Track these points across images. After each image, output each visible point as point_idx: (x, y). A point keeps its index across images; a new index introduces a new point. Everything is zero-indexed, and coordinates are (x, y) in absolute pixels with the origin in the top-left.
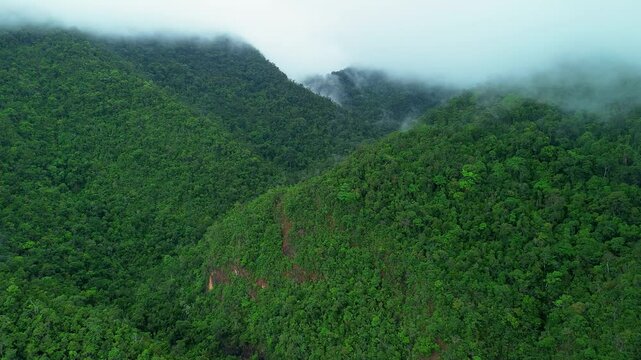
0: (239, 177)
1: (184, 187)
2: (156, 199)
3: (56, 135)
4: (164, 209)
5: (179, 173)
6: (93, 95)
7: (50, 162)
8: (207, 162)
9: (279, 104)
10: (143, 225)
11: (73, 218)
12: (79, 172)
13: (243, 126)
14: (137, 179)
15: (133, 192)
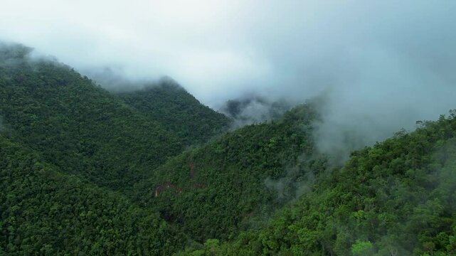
0: (170, 151)
1: (142, 155)
2: (128, 161)
3: (78, 130)
4: (132, 166)
5: (140, 148)
6: (97, 110)
7: (78, 142)
8: (154, 144)
9: (194, 117)
10: (122, 174)
11: (89, 168)
12: (90, 147)
13: (173, 128)
14: (118, 151)
15: (117, 158)
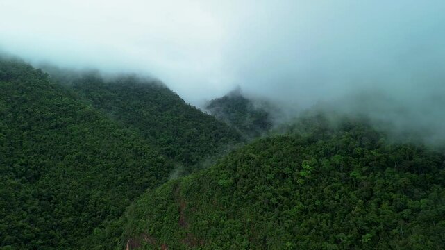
0: (149, 170)
1: (110, 178)
2: (90, 187)
3: (21, 143)
4: (96, 194)
5: (107, 168)
6: (50, 115)
7: (16, 162)
8: (128, 160)
9: (179, 120)
10: (80, 207)
11: (29, 201)
12: (36, 168)
13: (154, 134)
14: (77, 173)
15: (74, 182)
